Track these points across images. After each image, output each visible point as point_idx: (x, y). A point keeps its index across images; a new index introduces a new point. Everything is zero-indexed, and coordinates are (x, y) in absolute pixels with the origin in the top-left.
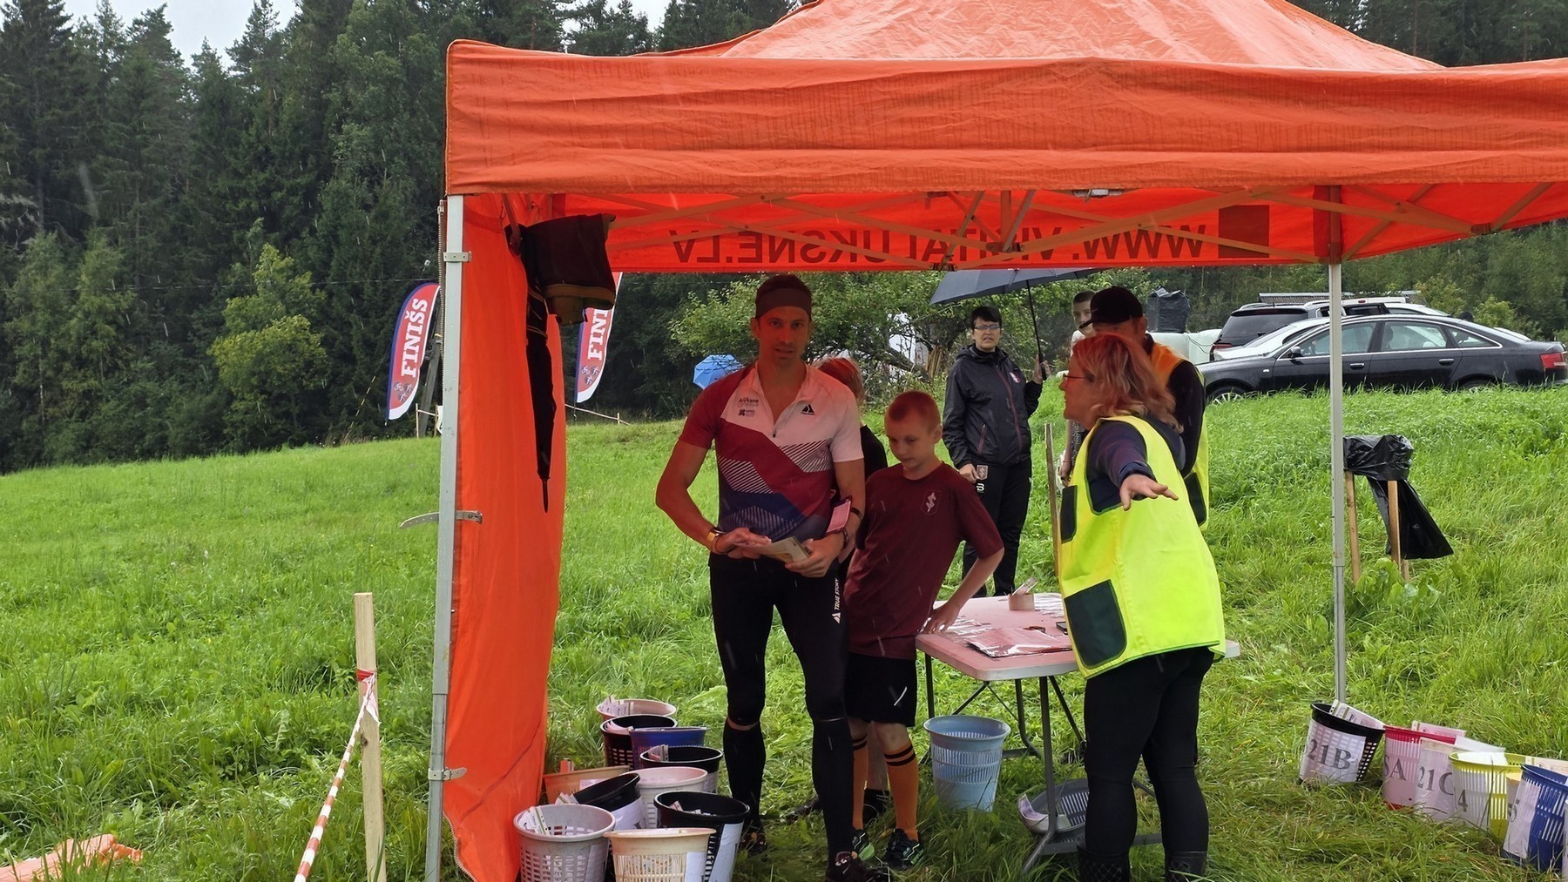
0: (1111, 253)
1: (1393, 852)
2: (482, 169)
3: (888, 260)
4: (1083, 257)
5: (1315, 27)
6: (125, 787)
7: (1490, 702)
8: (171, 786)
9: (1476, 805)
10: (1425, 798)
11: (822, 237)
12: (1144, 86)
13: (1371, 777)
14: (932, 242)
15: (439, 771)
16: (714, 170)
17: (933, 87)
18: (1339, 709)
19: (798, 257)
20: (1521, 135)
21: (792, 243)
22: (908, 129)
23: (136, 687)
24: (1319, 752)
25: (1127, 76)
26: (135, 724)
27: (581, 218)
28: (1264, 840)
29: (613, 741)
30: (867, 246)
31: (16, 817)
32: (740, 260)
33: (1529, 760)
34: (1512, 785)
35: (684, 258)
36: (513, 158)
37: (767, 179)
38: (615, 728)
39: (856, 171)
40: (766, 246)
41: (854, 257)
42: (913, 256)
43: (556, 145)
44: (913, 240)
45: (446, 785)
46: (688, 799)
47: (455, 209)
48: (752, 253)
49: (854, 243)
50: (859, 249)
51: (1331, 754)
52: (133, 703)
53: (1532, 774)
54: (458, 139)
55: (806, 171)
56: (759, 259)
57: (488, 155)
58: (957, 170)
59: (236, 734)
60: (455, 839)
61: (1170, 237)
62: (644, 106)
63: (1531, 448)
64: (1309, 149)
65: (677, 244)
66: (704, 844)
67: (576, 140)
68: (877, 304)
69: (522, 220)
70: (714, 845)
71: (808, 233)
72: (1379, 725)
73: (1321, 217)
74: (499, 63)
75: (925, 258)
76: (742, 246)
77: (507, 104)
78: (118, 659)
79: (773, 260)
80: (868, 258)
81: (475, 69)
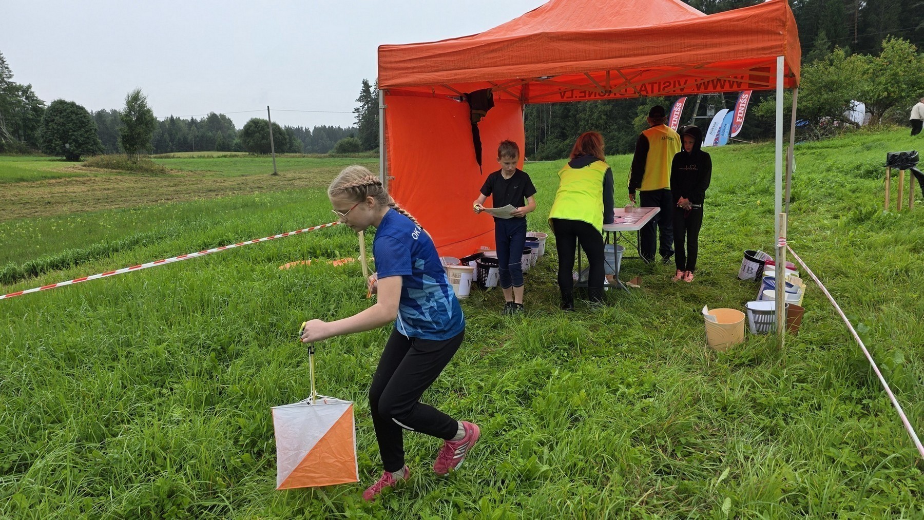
12: (559, 40)
19: (598, 95)
24: (744, 267)
25: (553, 37)
32: (579, 97)
36: (393, 78)
40: (587, 92)
51: (747, 268)
56: (585, 96)
57: (388, 77)
61: (729, 81)
64: (613, 58)
65: (561, 93)
67: (405, 72)
72: (765, 259)
76: (580, 93)
77: (391, 62)
79: (590, 96)
81: (384, 53)
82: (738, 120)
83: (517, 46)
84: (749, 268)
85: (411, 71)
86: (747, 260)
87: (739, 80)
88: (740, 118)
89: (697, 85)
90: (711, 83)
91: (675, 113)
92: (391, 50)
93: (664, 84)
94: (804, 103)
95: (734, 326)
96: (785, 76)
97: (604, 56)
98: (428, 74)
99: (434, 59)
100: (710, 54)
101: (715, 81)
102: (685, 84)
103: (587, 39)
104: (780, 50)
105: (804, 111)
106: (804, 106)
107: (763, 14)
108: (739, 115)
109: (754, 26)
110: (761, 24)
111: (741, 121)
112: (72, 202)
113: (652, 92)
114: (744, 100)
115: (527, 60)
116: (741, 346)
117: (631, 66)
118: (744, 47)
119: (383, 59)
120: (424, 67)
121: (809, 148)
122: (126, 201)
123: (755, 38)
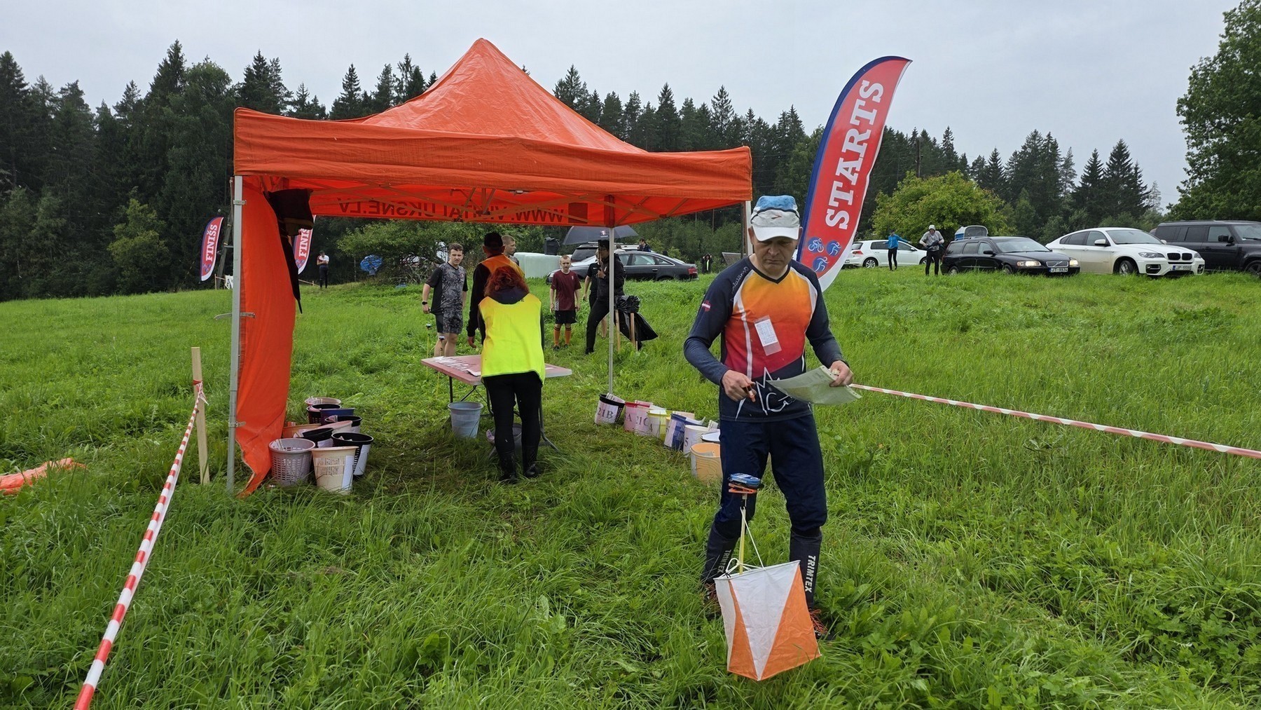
0: (527, 218)
1: (625, 447)
2: (250, 165)
3: (435, 216)
4: (516, 219)
5: (603, 133)
6: (77, 438)
7: (663, 393)
8: (100, 438)
9: (655, 429)
10: (639, 428)
11: (406, 205)
12: (537, 150)
13: (620, 421)
14: (454, 209)
15: (233, 423)
16: (358, 171)
17: (453, 144)
18: (609, 396)
19: (395, 213)
20: (675, 180)
21: (393, 206)
22: (441, 160)
23: (79, 395)
24: (602, 412)
25: (530, 146)
26: (80, 412)
27: (297, 191)
28: (579, 444)
29: (312, 414)
30: (426, 210)
31: (20, 452)
32: (370, 212)
33: (674, 412)
34: (668, 421)
35: (344, 210)
36: (266, 161)
37: (381, 177)
38: (313, 409)
39: (420, 176)
40: (381, 207)
41: (420, 214)
42: (445, 215)
43: (286, 156)
44: (445, 208)
45: (238, 430)
46: (346, 435)
47: (238, 181)
48: (375, 210)
49: (420, 208)
50: (422, 211)
51: (606, 413)
52: (78, 403)
53: (675, 417)
54: (239, 150)
55: (397, 174)
56: (378, 212)
57: (253, 159)
58: (461, 178)
59: (131, 415)
60: (242, 451)
61: (550, 214)
62: (326, 142)
63: (683, 303)
64: (599, 180)
65: (341, 204)
66: (354, 452)
67: (294, 155)
68: (431, 237)
69: (269, 189)
70: (358, 453)
71: (400, 203)
72: (624, 402)
73: (606, 207)
74: (258, 119)
75: (451, 216)
76: (371, 207)
77: (262, 137)
78: (69, 384)
79: (384, 213)
80: (426, 215)
81: (247, 121)
83: (479, 148)
84: (609, 412)
85: (305, 155)
86: (605, 404)
87: (559, 214)
92: (263, 119)
101: (536, 212)
104: (748, 195)
109: (728, 169)
110: (733, 169)
115: (496, 167)
123: (727, 180)
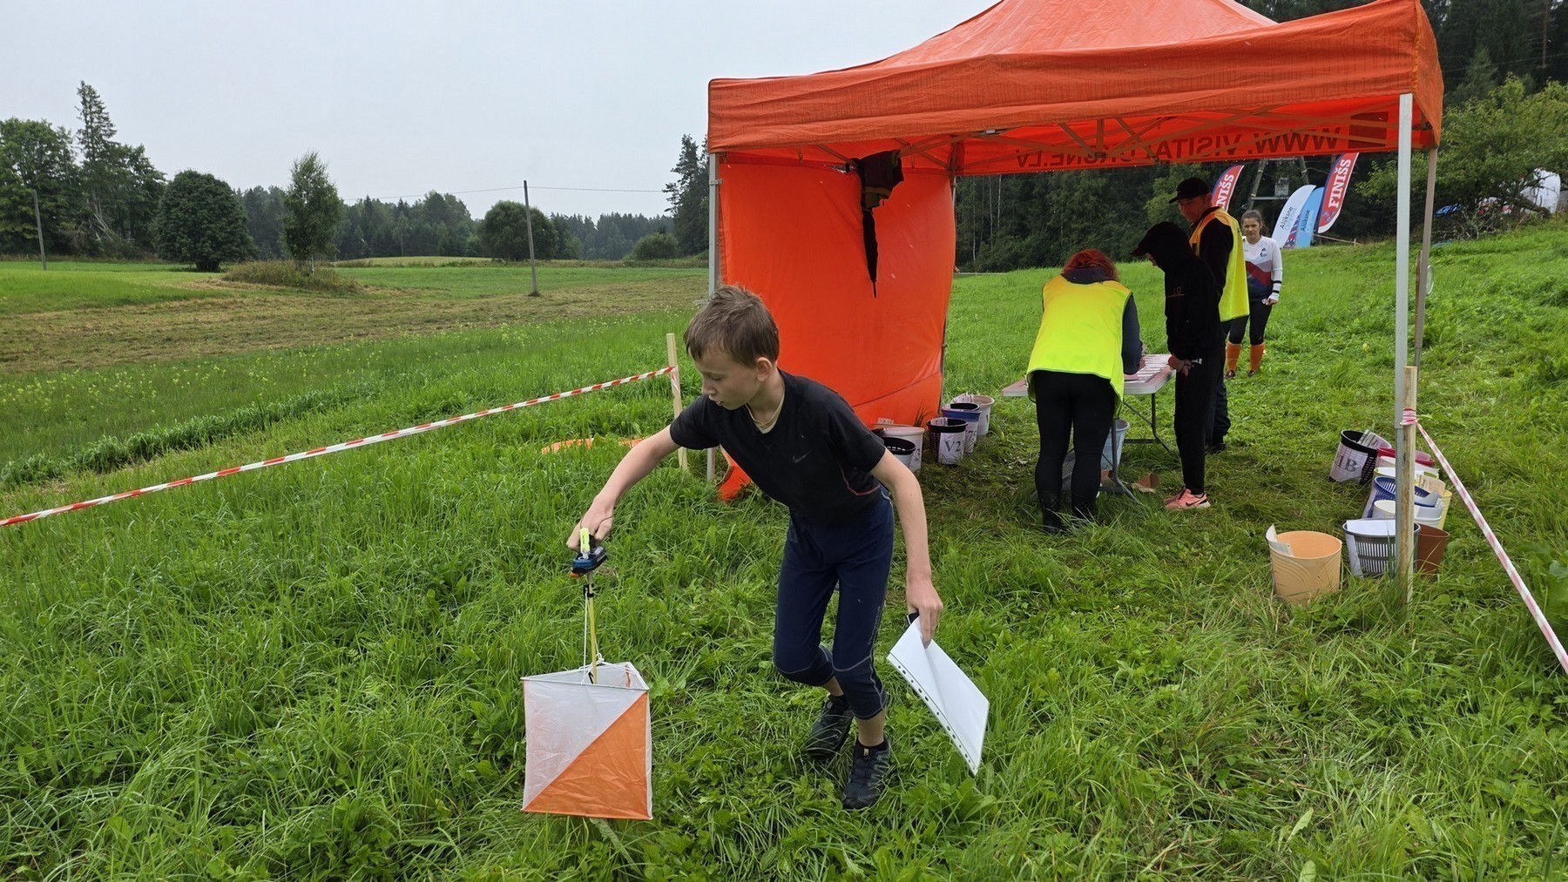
2: (721, 140)
12: (1016, 68)
13: (1366, 479)
16: (811, 133)
17: (909, 80)
19: (1084, 161)
22: (896, 104)
24: (1340, 460)
25: (1004, 63)
32: (1051, 164)
35: (1022, 165)
36: (733, 134)
37: (833, 136)
39: (872, 128)
43: (748, 126)
51: (1345, 461)
54: (712, 126)
57: (723, 133)
61: (1315, 137)
67: (756, 123)
72: (1378, 447)
77: (730, 108)
79: (1070, 163)
81: (719, 92)
82: (1330, 205)
83: (942, 79)
84: (1349, 460)
85: (764, 122)
86: (1345, 447)
87: (1332, 135)
88: (1336, 199)
89: (1258, 143)
90: (1282, 139)
91: (1222, 191)
92: (731, 88)
93: (1200, 142)
94: (1450, 175)
95: (1322, 563)
96: (1414, 127)
97: (1094, 95)
98: (792, 127)
99: (802, 102)
100: (1280, 90)
101: (1290, 137)
102: (1237, 141)
103: (1064, 67)
104: (1406, 83)
105: (1449, 187)
106: (1451, 179)
107: (1375, 20)
108: (1333, 195)
109: (1359, 41)
110: (1371, 38)
111: (1337, 205)
112: (206, 338)
113: (1179, 156)
114: (1344, 168)
115: (961, 102)
116: (1335, 597)
117: (1140, 112)
118: (1340, 78)
119: (714, 102)
120: (784, 115)
121: (1458, 252)
122: (291, 337)
123: (1359, 62)
